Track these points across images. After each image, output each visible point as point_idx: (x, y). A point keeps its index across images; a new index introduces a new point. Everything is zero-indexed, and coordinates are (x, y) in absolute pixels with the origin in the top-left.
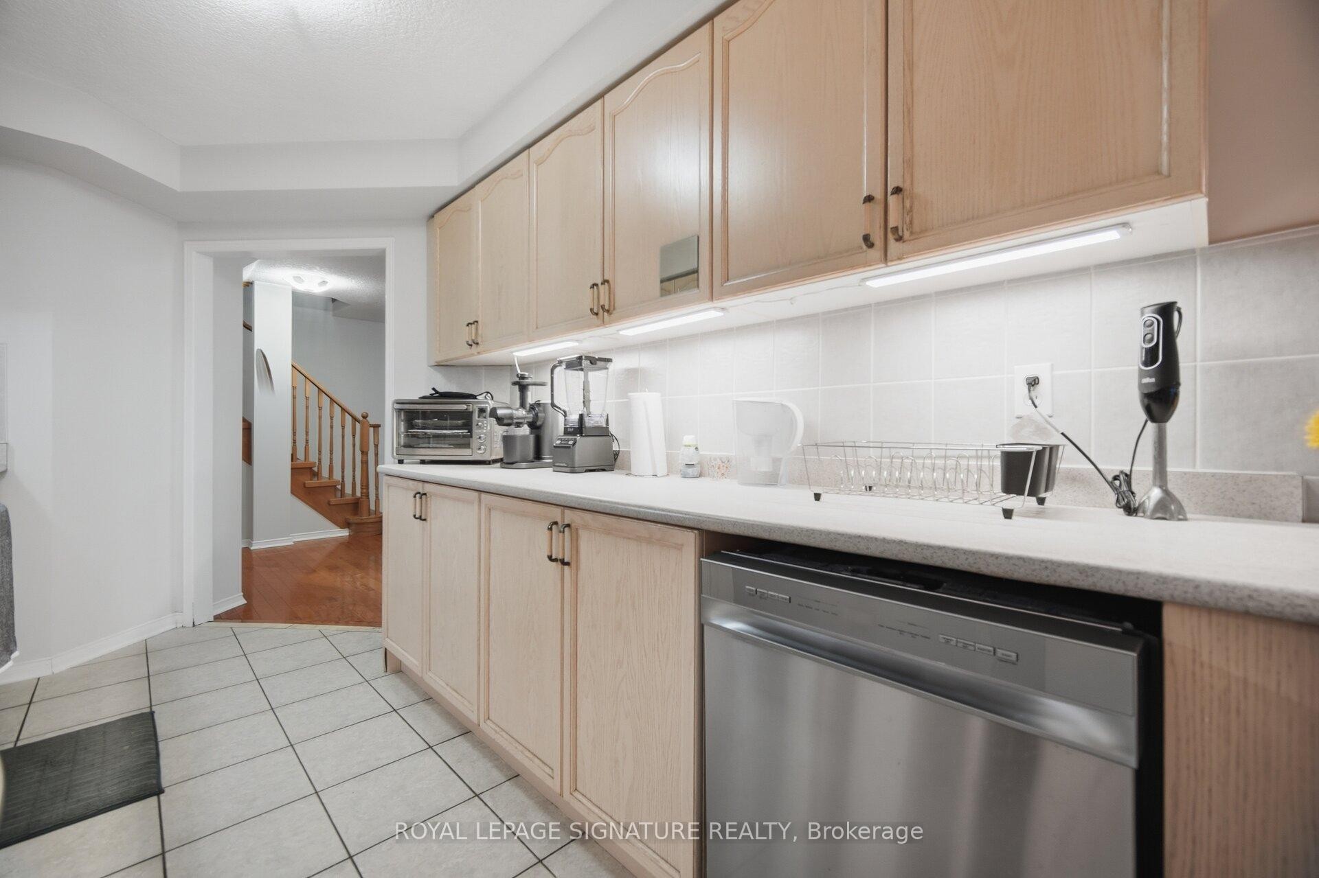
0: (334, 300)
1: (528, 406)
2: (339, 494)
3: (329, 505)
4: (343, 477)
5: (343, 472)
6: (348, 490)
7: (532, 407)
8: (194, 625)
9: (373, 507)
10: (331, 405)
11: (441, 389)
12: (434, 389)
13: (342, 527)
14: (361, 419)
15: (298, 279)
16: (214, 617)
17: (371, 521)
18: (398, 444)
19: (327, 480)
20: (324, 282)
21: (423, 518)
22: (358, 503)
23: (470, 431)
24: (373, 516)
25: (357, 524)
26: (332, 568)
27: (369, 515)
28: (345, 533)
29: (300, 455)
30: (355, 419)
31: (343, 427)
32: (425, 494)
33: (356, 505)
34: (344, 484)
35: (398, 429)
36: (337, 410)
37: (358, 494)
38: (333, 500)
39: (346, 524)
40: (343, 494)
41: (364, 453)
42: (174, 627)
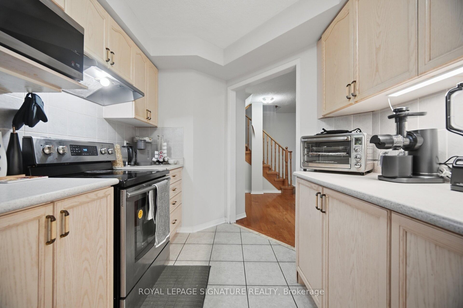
0: (276, 106)
1: (405, 134)
2: (278, 177)
3: (275, 181)
4: (279, 171)
5: (279, 169)
6: (281, 176)
7: (410, 134)
8: (230, 223)
9: (289, 183)
10: (275, 144)
11: (328, 129)
12: (323, 129)
13: (279, 190)
14: (285, 149)
15: (264, 99)
16: (236, 221)
17: (289, 188)
18: (304, 160)
19: (274, 172)
20: (272, 99)
21: (323, 210)
22: (284, 181)
23: (349, 153)
24: (289, 187)
25: (284, 189)
26: (275, 207)
27: (288, 186)
28: (280, 192)
29: (266, 162)
30: (283, 149)
31: (279, 153)
32: (325, 195)
33: (284, 182)
34: (279, 174)
35: (304, 152)
36: (277, 146)
37: (284, 178)
38: (276, 179)
39: (280, 189)
40: (279, 177)
41: (286, 162)
42: (225, 222)
